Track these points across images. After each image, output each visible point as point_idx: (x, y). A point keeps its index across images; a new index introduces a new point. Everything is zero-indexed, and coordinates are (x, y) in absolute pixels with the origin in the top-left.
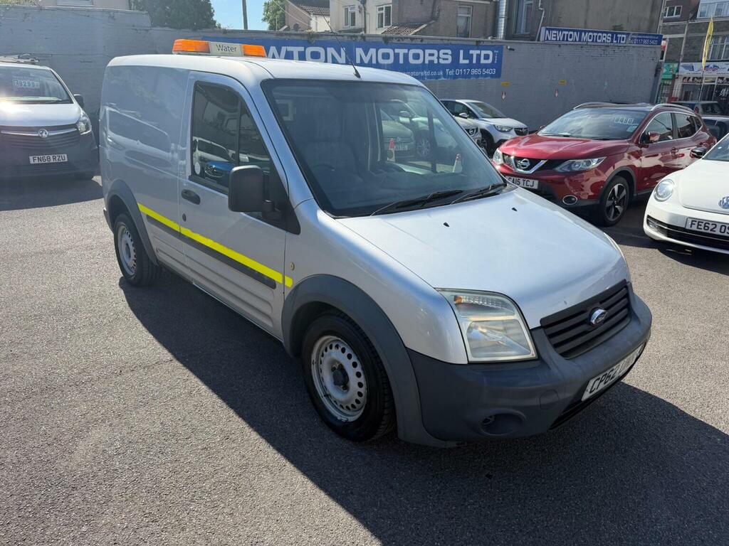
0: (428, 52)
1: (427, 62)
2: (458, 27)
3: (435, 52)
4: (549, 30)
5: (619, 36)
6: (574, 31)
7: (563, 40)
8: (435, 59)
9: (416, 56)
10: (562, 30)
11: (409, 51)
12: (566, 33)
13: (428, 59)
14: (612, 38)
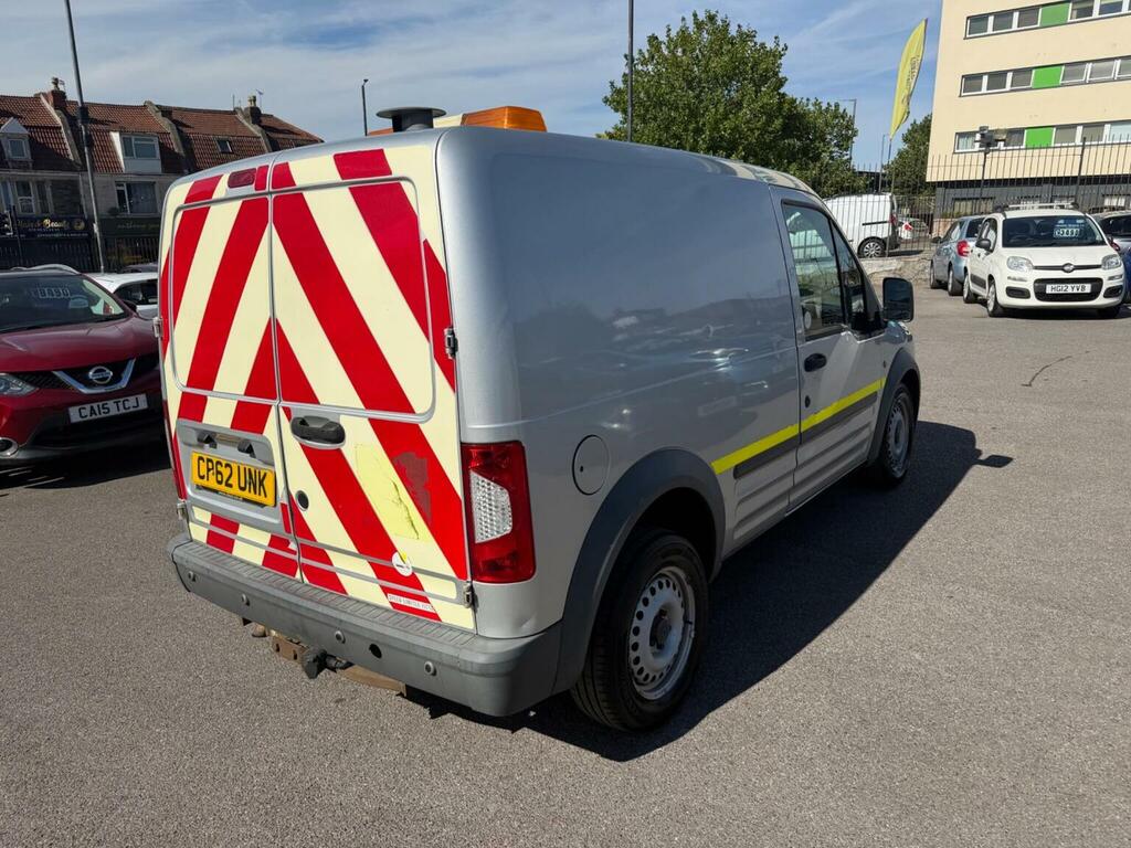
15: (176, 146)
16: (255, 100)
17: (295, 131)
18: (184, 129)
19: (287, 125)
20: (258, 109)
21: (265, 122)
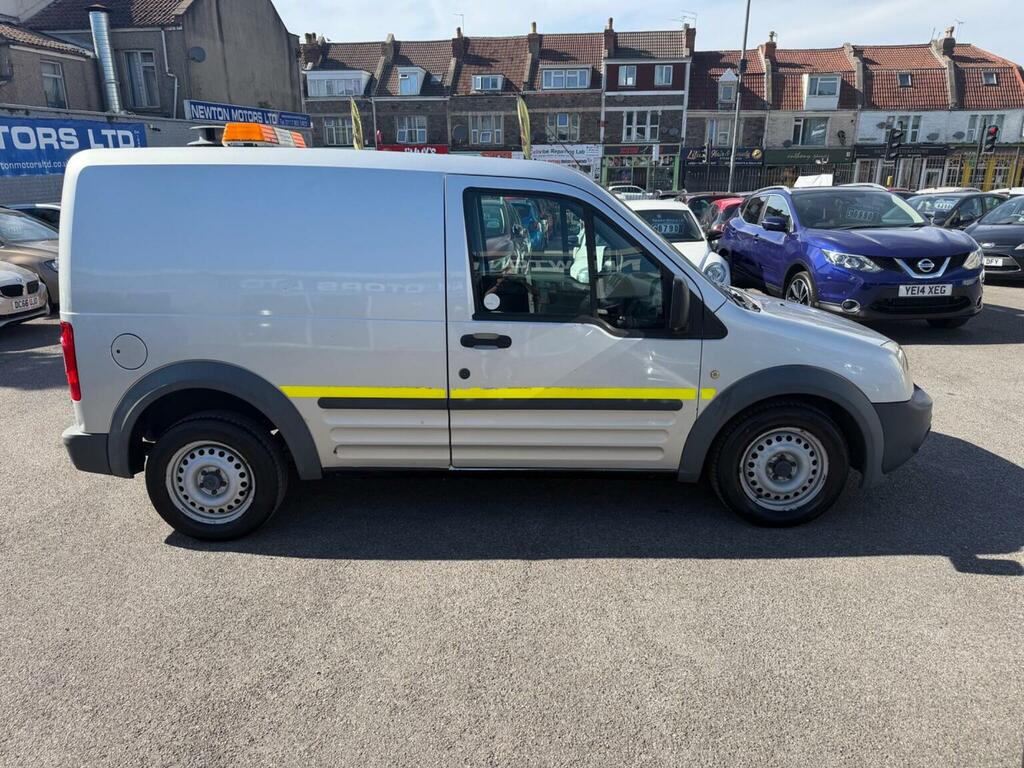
0: (41, 131)
1: (43, 147)
2: (45, 93)
3: (51, 131)
4: (195, 104)
5: (269, 115)
6: (222, 107)
7: (213, 118)
8: (53, 141)
9: (25, 138)
10: (210, 105)
11: (10, 129)
12: (214, 109)
13: (43, 142)
14: (263, 117)
15: (858, 84)
16: (952, 31)
17: (991, 58)
18: (871, 67)
19: (983, 53)
20: (953, 40)
21: (957, 52)
